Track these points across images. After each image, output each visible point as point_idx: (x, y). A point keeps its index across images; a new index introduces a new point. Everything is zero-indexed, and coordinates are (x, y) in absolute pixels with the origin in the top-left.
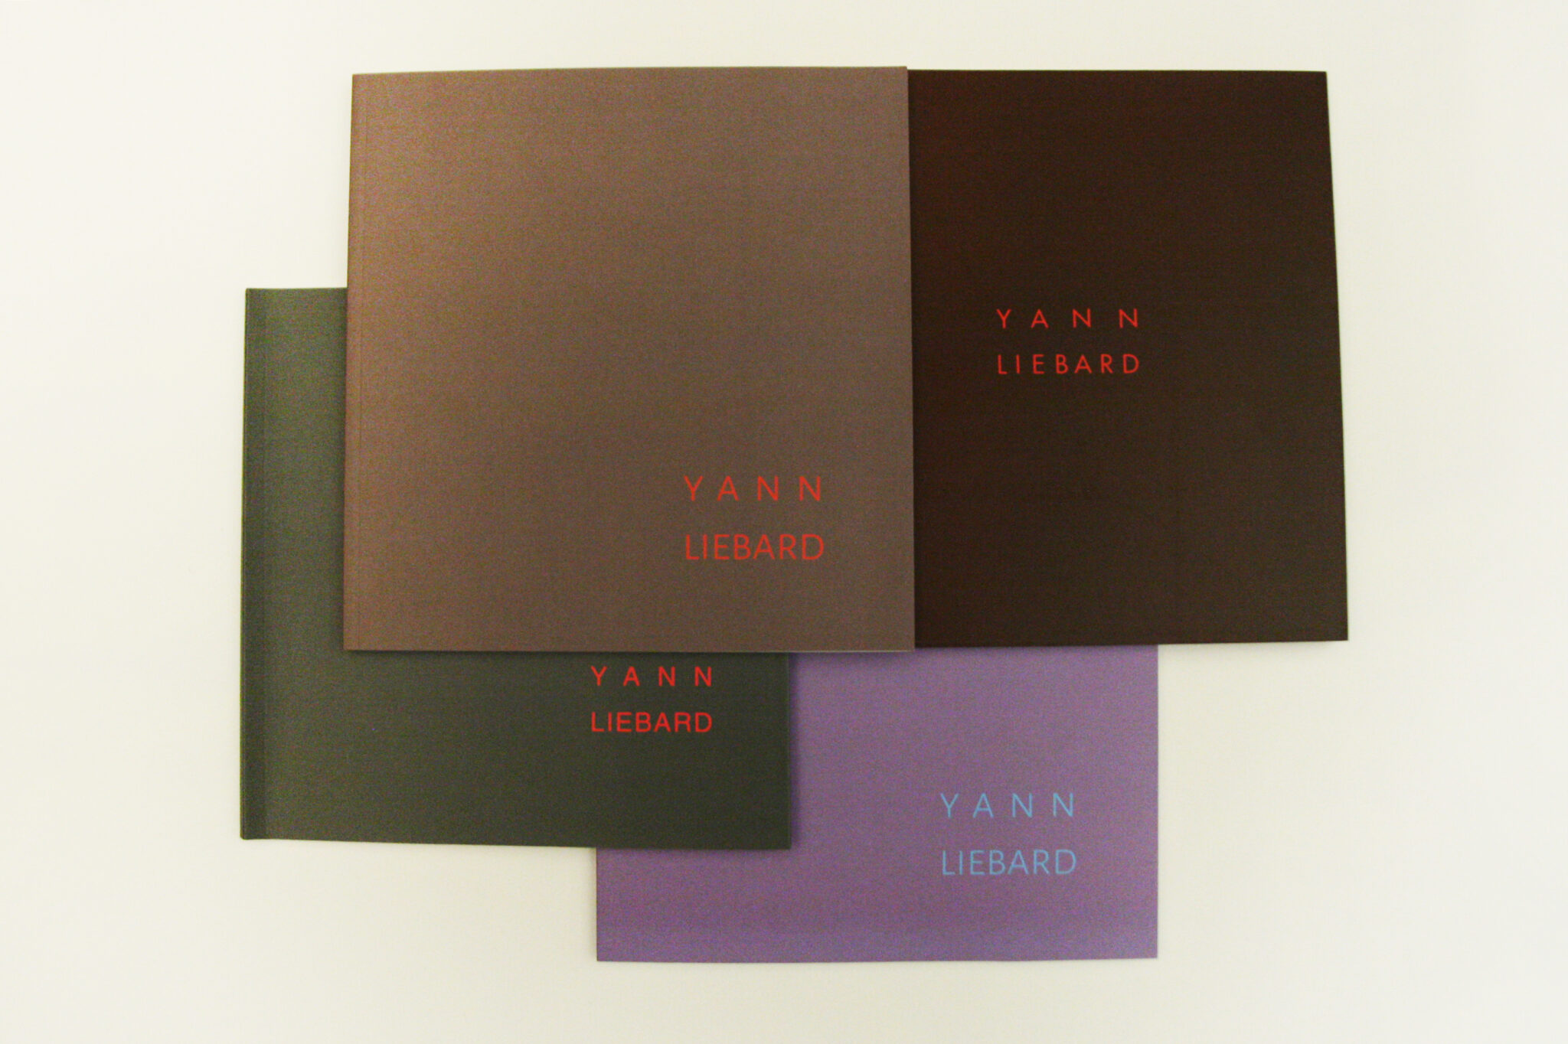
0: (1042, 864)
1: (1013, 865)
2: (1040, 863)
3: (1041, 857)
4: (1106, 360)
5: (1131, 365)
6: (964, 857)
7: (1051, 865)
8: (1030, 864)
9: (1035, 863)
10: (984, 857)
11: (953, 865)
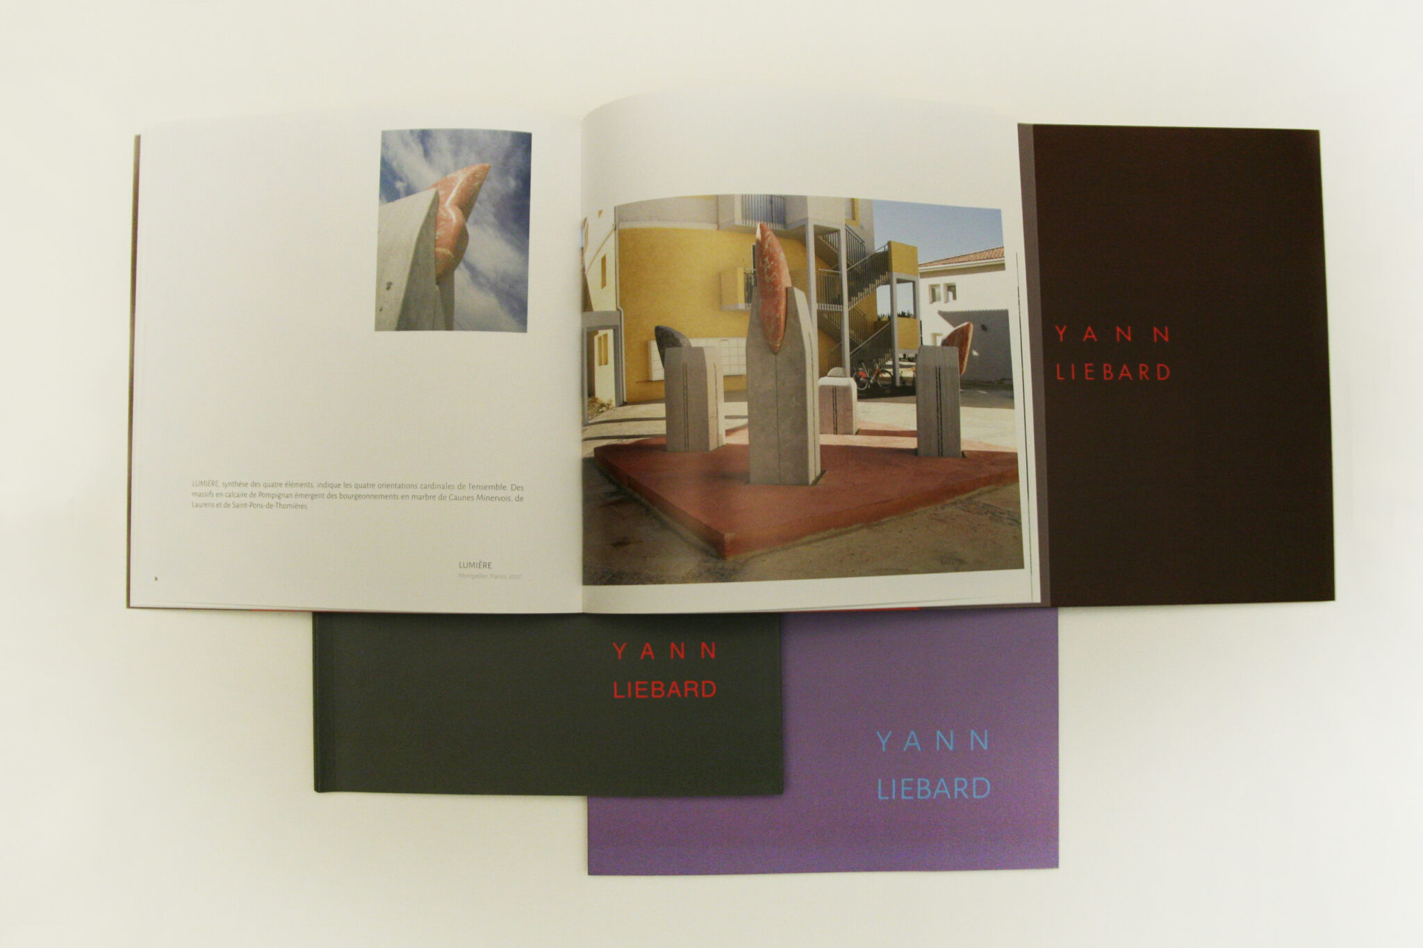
0: (962, 790)
1: (937, 791)
2: (959, 790)
3: (961, 784)
4: (1144, 369)
5: (1163, 372)
6: (896, 783)
7: (969, 792)
8: (952, 791)
9: (957, 790)
10: (914, 785)
11: (887, 790)
